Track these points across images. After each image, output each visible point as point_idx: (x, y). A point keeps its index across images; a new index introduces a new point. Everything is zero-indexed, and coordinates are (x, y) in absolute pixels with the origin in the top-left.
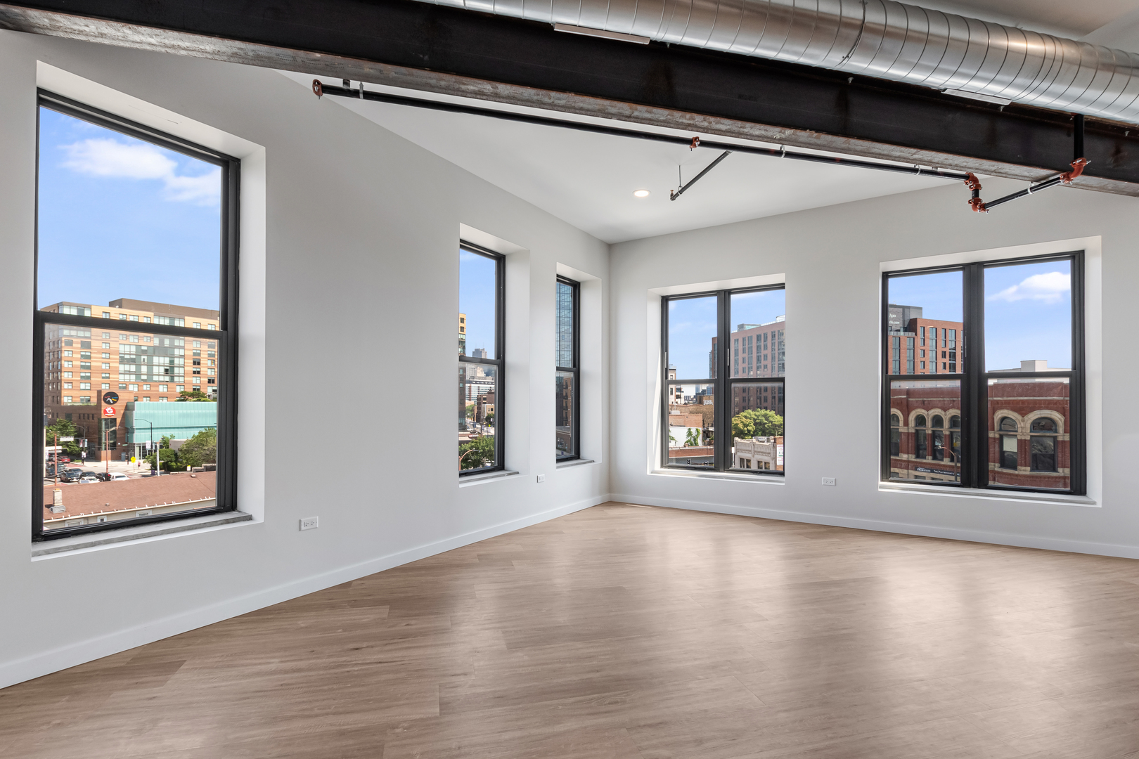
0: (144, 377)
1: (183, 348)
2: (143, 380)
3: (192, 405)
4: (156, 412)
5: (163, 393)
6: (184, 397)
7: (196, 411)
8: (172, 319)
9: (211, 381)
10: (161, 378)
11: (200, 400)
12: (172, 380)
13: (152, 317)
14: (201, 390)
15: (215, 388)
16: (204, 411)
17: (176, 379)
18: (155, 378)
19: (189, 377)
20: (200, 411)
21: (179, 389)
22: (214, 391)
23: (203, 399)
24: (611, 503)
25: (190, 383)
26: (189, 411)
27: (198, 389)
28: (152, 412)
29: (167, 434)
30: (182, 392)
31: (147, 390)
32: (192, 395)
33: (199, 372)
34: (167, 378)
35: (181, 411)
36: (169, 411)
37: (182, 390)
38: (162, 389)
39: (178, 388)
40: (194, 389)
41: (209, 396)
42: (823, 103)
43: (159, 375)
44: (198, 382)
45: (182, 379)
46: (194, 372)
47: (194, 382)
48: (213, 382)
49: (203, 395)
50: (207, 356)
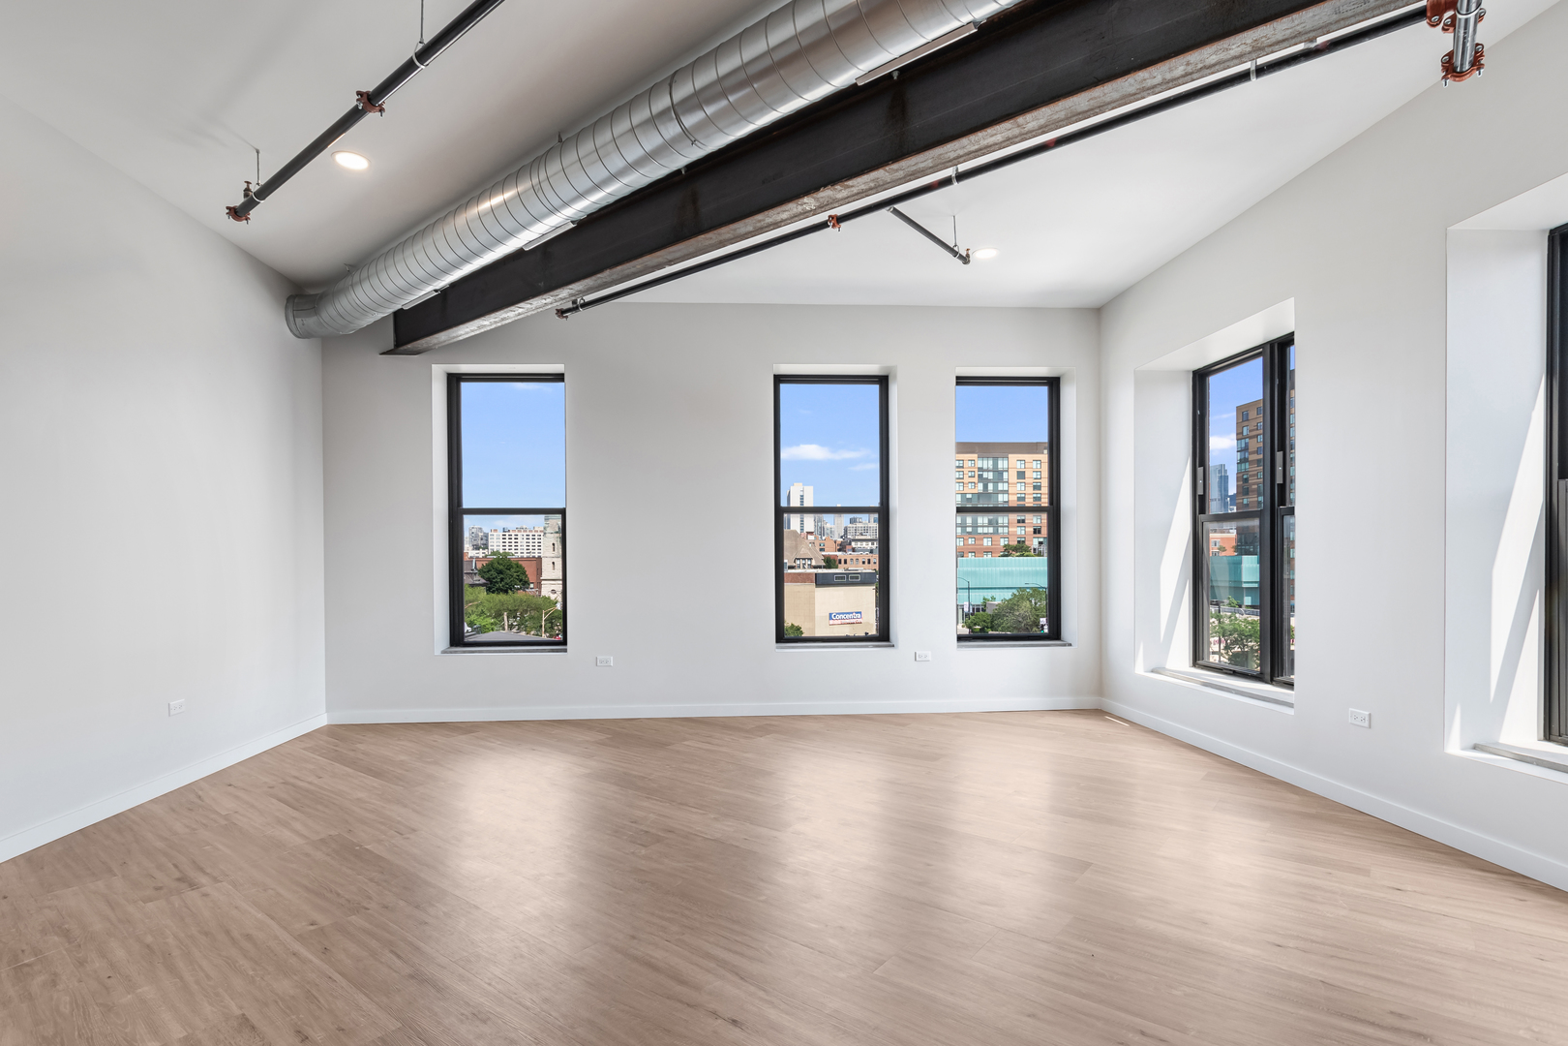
0: (969, 529)
1: (1006, 492)
2: (968, 533)
3: (1016, 562)
4: (977, 569)
5: (988, 547)
6: (1008, 551)
7: (1018, 569)
8: (995, 460)
9: (1037, 531)
10: (986, 530)
11: (1022, 555)
12: (996, 532)
13: (976, 459)
14: (1027, 543)
15: (1041, 540)
16: (1026, 569)
17: (1000, 530)
18: (980, 530)
19: (1013, 527)
20: (1022, 569)
21: (1003, 542)
22: (1040, 543)
23: (1027, 553)
24: (1099, 713)
25: (1015, 534)
26: (1010, 569)
27: (1024, 542)
28: (973, 569)
29: (988, 594)
30: (1005, 546)
31: (972, 545)
32: (1016, 549)
33: (1023, 521)
34: (991, 530)
35: (1002, 569)
36: (990, 569)
37: (1006, 543)
38: (987, 542)
39: (1002, 540)
40: (1019, 542)
41: (1035, 549)
42: (871, 125)
43: (983, 526)
44: (1023, 532)
45: (1006, 530)
46: (1019, 521)
47: (1019, 533)
48: (1039, 532)
49: (1027, 549)
50: (1032, 500)
